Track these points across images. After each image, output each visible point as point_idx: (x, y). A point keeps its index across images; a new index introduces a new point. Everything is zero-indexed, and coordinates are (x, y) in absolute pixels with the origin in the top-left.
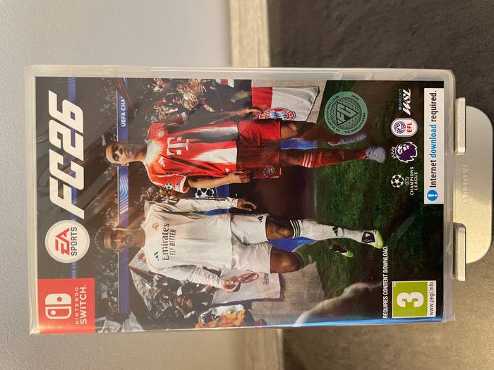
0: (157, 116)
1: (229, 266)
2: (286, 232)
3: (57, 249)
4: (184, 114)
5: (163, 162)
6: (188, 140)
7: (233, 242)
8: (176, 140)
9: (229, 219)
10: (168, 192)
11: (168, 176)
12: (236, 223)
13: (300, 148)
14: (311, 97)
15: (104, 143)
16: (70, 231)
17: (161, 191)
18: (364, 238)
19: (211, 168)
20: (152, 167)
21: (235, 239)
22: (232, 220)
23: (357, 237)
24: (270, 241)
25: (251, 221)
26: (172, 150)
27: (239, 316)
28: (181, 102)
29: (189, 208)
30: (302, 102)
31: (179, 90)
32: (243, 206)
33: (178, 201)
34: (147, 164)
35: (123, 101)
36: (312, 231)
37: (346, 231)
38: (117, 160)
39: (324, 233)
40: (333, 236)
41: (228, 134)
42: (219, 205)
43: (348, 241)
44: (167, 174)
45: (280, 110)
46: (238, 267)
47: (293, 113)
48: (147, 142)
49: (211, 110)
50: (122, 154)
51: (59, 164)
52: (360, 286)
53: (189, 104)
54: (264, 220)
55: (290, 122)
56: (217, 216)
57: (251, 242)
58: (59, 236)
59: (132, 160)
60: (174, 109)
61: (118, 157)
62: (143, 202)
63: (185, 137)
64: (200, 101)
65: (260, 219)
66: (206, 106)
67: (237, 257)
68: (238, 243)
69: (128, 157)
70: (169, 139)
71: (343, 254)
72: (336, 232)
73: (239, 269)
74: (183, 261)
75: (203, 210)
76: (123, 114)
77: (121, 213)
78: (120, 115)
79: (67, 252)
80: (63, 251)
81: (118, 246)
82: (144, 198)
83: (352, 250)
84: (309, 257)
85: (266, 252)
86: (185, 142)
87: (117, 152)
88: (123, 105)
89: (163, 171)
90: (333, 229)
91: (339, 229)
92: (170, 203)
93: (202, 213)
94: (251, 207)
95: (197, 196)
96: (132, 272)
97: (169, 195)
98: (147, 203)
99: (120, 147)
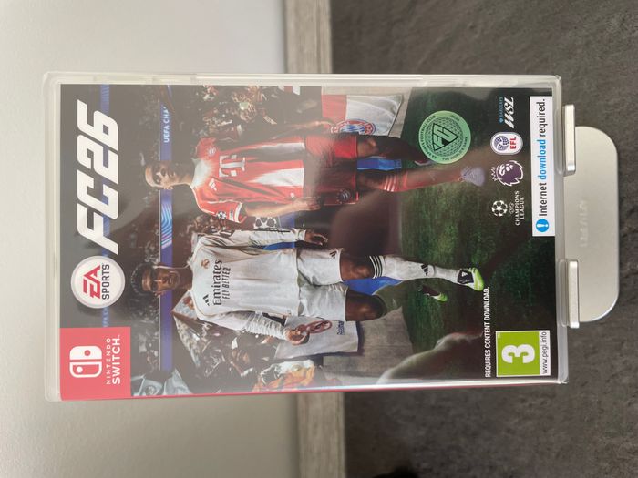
0: (207, 130)
1: (295, 312)
2: (365, 271)
3: (85, 291)
4: (239, 127)
5: (214, 185)
6: (244, 159)
7: (300, 283)
8: (229, 158)
9: (295, 254)
10: (221, 222)
11: (221, 202)
12: (304, 259)
13: (381, 168)
14: (394, 106)
15: (143, 162)
16: (101, 269)
17: (211, 221)
18: (460, 278)
19: (273, 192)
20: (201, 192)
21: (303, 279)
22: (298, 256)
23: (452, 276)
24: (345, 281)
25: (322, 257)
26: (226, 171)
27: (308, 374)
28: (236, 112)
29: (245, 242)
30: (383, 112)
31: (233, 99)
32: (312, 239)
33: (232, 233)
34: (194, 188)
35: (166, 111)
36: (396, 270)
37: (438, 269)
38: (159, 183)
39: (411, 272)
40: (423, 275)
41: (293, 151)
42: (283, 238)
43: (440, 281)
44: (220, 199)
45: (357, 122)
46: (306, 313)
47: (372, 126)
48: (194, 160)
49: (272, 122)
50: (164, 175)
51: (88, 188)
52: (457, 337)
53: (245, 114)
54: (338, 256)
55: (369, 136)
56: (281, 251)
57: (322, 283)
58: (88, 275)
59: (176, 183)
60: (227, 121)
61: (160, 179)
62: (190, 234)
63: (240, 155)
64: (258, 112)
65: (333, 255)
66: (265, 118)
67: (304, 301)
68: (306, 284)
69: (172, 179)
70: (222, 158)
71: (436, 297)
72: (426, 270)
73: (308, 315)
74: (239, 307)
75: (263, 244)
76: (166, 127)
77: (164, 247)
78: (162, 129)
79: (98, 295)
80: (93, 294)
81: (160, 287)
82: (191, 229)
83: (445, 292)
84: (394, 301)
85: (340, 296)
86: (241, 161)
87: (159, 174)
88: (166, 116)
89: (214, 197)
90: (423, 267)
91: (430, 267)
92: (222, 235)
93: (262, 247)
94: (322, 240)
95: (256, 227)
96: (176, 319)
97: (222, 226)
98: (194, 236)
99: (163, 167)
